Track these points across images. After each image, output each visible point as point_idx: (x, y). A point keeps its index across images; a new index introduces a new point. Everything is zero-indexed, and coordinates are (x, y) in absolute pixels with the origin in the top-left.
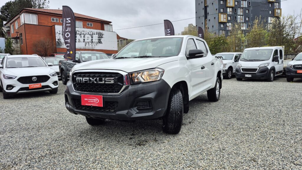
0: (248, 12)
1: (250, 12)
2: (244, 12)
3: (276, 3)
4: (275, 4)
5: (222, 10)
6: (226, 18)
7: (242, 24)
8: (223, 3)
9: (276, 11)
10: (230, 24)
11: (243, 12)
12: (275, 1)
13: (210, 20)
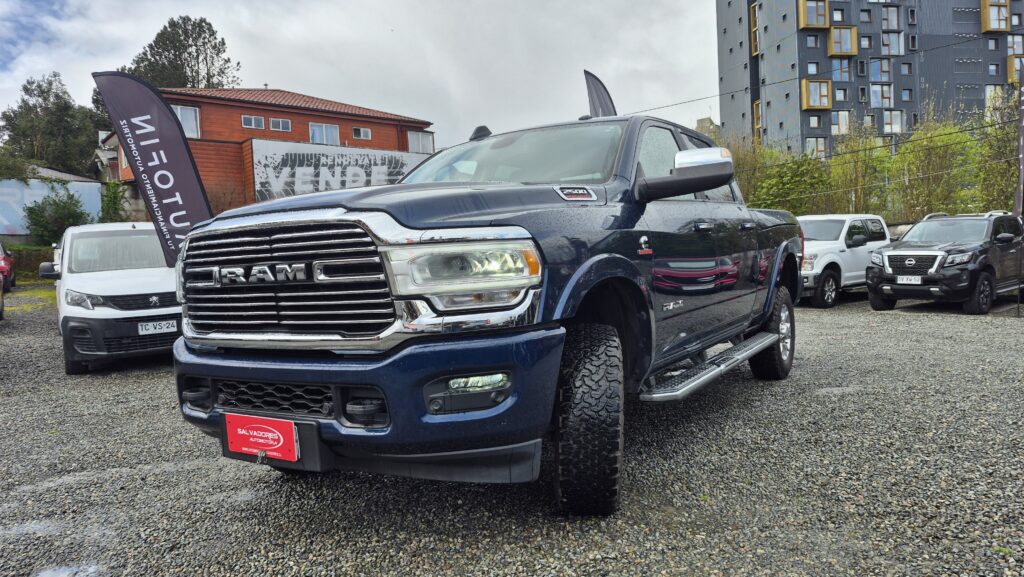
0: (910, 72)
1: (916, 71)
2: (894, 72)
3: (1013, 35)
4: (1010, 38)
5: (812, 69)
6: (827, 96)
7: (887, 113)
8: (816, 44)
10: (844, 116)
11: (889, 72)
12: (1009, 30)
13: (772, 103)
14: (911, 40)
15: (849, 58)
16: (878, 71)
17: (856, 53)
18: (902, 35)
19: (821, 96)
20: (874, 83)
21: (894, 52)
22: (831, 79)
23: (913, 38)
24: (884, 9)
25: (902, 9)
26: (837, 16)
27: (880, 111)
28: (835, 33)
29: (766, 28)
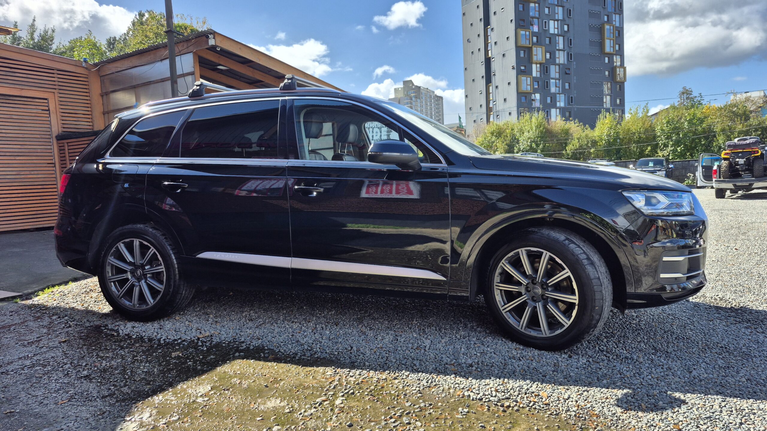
1: (572, 73)
2: (561, 72)
3: (616, 55)
5: (522, 68)
6: (530, 85)
7: (558, 95)
8: (524, 56)
9: (616, 71)
10: (538, 96)
12: (615, 53)
13: (499, 87)
14: (570, 56)
15: (540, 64)
16: (554, 71)
17: (544, 62)
18: (566, 52)
19: (527, 85)
20: (552, 79)
21: (562, 62)
22: (532, 75)
23: (571, 54)
24: (557, 37)
25: (566, 38)
26: (535, 39)
27: (555, 94)
28: (534, 49)
29: (496, 43)
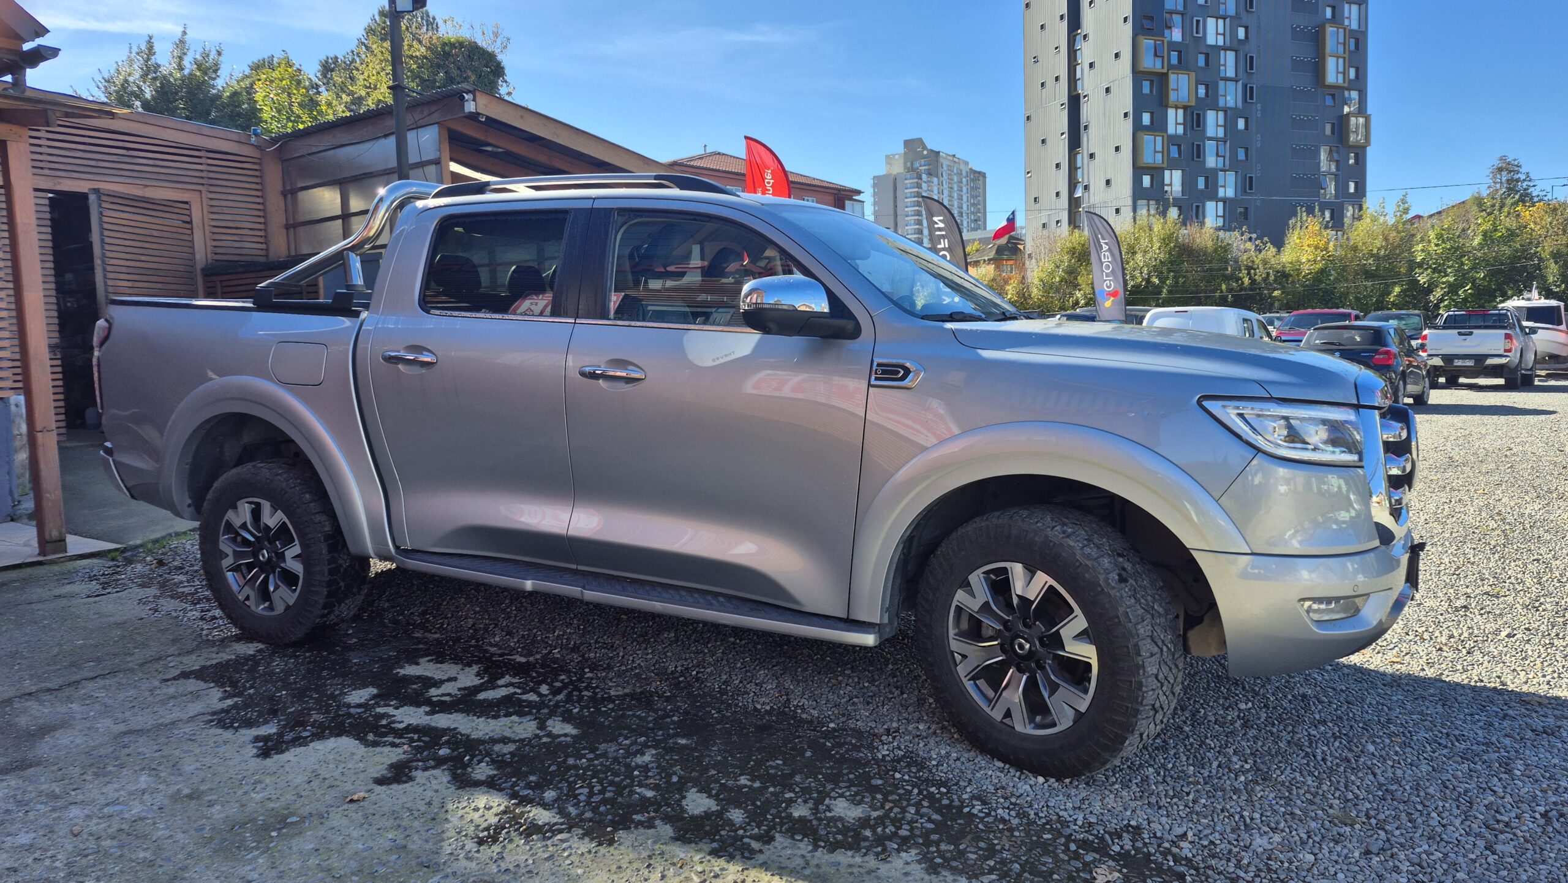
0: (1247, 127)
1: (1253, 126)
2: (1229, 125)
3: (1349, 89)
4: (1346, 93)
5: (1146, 119)
6: (1163, 152)
7: (1221, 173)
8: (1151, 91)
9: (1348, 121)
10: (1177, 175)
11: (1225, 126)
12: (1346, 85)
13: (1096, 156)
14: (1248, 93)
15: (1185, 108)
16: (1213, 123)
17: (1193, 104)
18: (1240, 83)
19: (1156, 151)
20: (1210, 139)
21: (1231, 102)
22: (1166, 131)
23: (1251, 88)
24: (1222, 52)
25: (1241, 54)
26: (1174, 57)
27: (1215, 171)
29: (1091, 65)
